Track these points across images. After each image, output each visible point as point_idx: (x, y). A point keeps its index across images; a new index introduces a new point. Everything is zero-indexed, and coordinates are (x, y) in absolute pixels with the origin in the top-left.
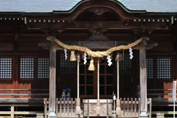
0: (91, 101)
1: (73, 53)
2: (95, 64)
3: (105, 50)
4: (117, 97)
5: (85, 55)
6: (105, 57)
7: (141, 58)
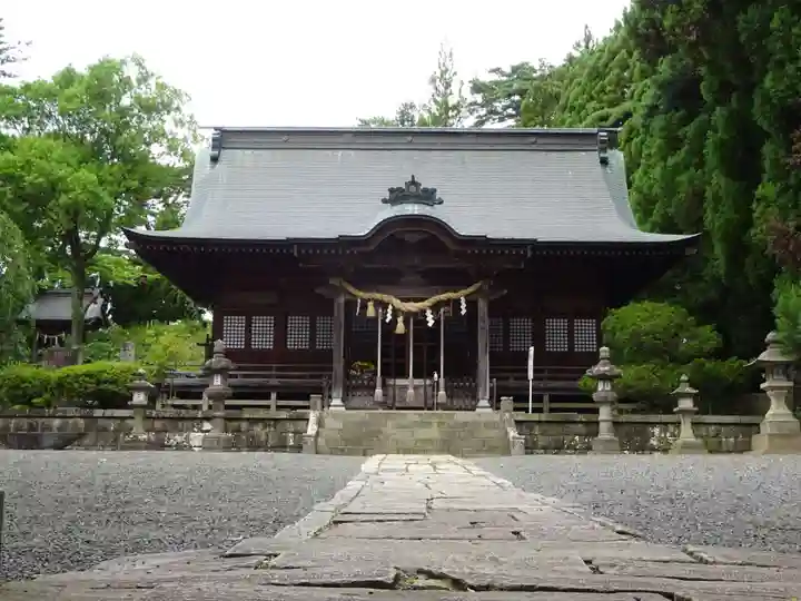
0: (400, 382)
1: (370, 305)
2: (406, 322)
3: (422, 300)
4: (439, 377)
5: (390, 307)
6: (423, 312)
7: (480, 314)
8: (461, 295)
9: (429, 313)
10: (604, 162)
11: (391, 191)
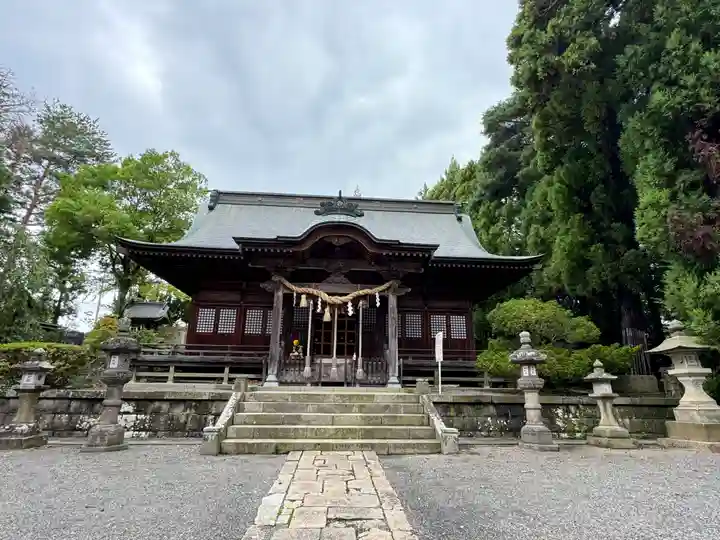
0: (325, 361)
1: (304, 297)
4: (358, 357)
5: (320, 300)
6: (345, 304)
7: (390, 306)
8: (376, 291)
9: (350, 304)
10: (460, 219)
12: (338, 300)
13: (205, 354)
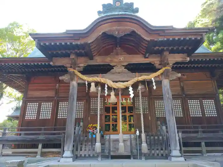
0: (113, 137)
1: (93, 84)
5: (106, 86)
8: (152, 77)
9: (131, 89)
11: (104, 6)
12: (121, 85)
13: (26, 134)
